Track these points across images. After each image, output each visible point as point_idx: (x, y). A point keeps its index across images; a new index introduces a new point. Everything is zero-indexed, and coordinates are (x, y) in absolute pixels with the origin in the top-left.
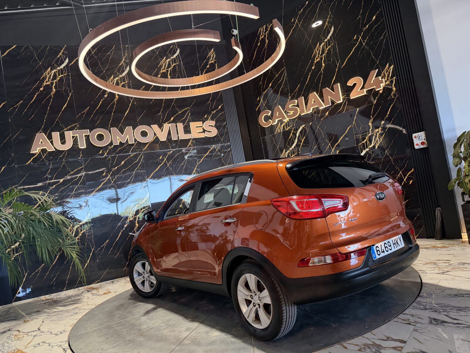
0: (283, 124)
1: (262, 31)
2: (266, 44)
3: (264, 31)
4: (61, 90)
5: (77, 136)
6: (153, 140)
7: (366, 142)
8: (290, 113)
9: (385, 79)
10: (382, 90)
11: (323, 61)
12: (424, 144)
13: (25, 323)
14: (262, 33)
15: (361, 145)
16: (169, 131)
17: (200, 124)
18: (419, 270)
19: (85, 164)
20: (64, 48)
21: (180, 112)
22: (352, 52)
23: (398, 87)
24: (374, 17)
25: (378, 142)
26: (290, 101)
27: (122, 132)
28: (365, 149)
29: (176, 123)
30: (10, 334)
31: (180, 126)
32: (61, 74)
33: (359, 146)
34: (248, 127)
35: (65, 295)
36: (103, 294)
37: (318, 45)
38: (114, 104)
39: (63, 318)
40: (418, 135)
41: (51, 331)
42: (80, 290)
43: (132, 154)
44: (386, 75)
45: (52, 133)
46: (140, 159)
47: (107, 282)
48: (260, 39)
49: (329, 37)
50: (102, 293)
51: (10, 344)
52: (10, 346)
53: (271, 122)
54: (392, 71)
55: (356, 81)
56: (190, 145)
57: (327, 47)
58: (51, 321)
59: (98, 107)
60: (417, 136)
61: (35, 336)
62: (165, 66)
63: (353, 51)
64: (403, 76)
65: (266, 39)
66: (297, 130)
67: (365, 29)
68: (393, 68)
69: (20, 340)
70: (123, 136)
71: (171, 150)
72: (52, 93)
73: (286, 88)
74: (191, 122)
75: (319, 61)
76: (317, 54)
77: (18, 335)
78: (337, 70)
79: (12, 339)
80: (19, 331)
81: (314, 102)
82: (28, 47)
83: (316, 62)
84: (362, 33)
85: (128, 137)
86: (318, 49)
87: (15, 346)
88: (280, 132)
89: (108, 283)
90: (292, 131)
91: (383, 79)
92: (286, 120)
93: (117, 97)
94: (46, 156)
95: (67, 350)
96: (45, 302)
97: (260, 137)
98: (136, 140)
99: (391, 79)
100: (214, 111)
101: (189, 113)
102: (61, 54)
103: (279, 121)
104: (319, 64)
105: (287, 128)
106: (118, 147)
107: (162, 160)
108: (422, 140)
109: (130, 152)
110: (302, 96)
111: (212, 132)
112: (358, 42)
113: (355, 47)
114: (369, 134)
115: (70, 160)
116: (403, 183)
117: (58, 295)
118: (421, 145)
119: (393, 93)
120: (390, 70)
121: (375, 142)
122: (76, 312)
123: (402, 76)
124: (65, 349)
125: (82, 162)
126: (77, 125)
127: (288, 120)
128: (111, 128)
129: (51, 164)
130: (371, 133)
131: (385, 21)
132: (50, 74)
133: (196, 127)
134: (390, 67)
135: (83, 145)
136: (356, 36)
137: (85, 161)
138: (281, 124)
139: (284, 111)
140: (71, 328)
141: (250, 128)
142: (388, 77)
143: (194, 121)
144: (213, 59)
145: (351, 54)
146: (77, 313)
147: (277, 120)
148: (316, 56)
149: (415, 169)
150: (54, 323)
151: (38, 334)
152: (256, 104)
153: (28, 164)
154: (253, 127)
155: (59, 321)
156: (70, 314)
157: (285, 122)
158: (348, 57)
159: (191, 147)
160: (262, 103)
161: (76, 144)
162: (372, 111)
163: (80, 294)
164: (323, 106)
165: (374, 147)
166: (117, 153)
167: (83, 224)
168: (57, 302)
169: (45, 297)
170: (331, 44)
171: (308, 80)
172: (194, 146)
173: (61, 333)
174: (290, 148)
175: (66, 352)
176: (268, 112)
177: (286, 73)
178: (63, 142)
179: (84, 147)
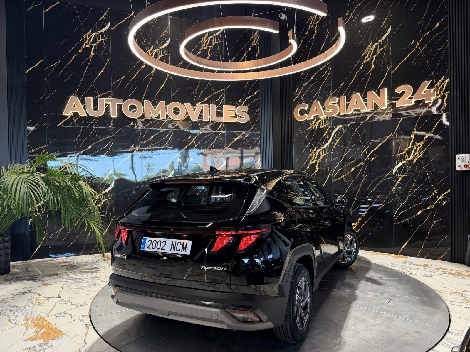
0: (319, 121)
1: (312, 20)
2: (315, 35)
3: (315, 21)
4: (99, 54)
5: (109, 104)
6: (184, 118)
7: (405, 154)
8: (329, 110)
9: (437, 92)
10: (432, 103)
11: (373, 62)
12: (467, 167)
13: (44, 286)
14: (312, 22)
15: (398, 157)
17: (233, 107)
18: (446, 300)
19: (114, 134)
20: (107, 11)
21: (215, 93)
22: (406, 58)
23: (450, 103)
24: (438, 25)
25: (417, 157)
26: (330, 97)
28: (402, 161)
29: (209, 104)
30: (31, 296)
31: (213, 107)
32: (102, 38)
34: (281, 119)
35: (81, 260)
38: (151, 75)
39: (82, 288)
40: (462, 157)
41: (72, 301)
42: (95, 257)
43: (162, 130)
44: (439, 88)
46: (169, 136)
48: (309, 28)
49: (383, 38)
51: (32, 309)
52: (32, 310)
53: (306, 116)
54: (447, 85)
55: (406, 88)
56: (220, 128)
57: (380, 49)
58: (71, 289)
59: (135, 77)
60: (460, 157)
61: (56, 303)
62: (206, 43)
63: (408, 57)
64: (458, 92)
65: (315, 29)
66: (333, 129)
67: (425, 35)
68: (448, 82)
69: (41, 305)
70: (155, 110)
71: (201, 130)
72: (90, 57)
73: (329, 83)
74: (224, 105)
75: (369, 61)
76: (367, 54)
77: (39, 299)
78: (386, 74)
79: (34, 302)
80: (39, 294)
81: (356, 103)
82: (71, 5)
83: (366, 62)
84: (422, 39)
85: (160, 111)
86: (370, 49)
87: (37, 311)
88: (315, 129)
90: (328, 130)
91: (435, 92)
92: (323, 117)
93: (154, 69)
94: (77, 120)
95: (89, 327)
96: (62, 264)
97: (292, 130)
98: (167, 116)
99: (443, 92)
100: (249, 96)
101: (223, 95)
102: (104, 17)
103: (315, 117)
104: (368, 64)
105: (322, 125)
106: (149, 120)
107: (191, 140)
108: (466, 162)
109: (161, 127)
110: (344, 95)
113: (410, 53)
114: (410, 146)
115: (100, 127)
116: (436, 202)
117: (75, 259)
118: (463, 167)
119: (444, 108)
120: (445, 83)
121: (414, 156)
122: (95, 282)
123: (456, 92)
124: (88, 325)
125: (112, 131)
126: (111, 93)
127: (326, 118)
128: (144, 101)
129: (82, 129)
130: (411, 146)
131: (449, 31)
132: (91, 36)
133: (229, 111)
134: (445, 80)
135: (114, 114)
136: (414, 41)
137: (115, 130)
138: (317, 120)
139: (323, 107)
140: (91, 301)
141: (283, 119)
142: (441, 90)
143: (227, 104)
144: (256, 42)
145: (405, 59)
146: (95, 284)
147: (313, 116)
148: (367, 56)
149: (451, 191)
150: (74, 292)
151: (59, 302)
152: (293, 95)
153: (59, 126)
154: (286, 119)
155: (78, 290)
156: (88, 284)
157: (322, 119)
158: (401, 63)
159: (221, 130)
160: (300, 95)
161: (108, 112)
162: (417, 123)
163: (96, 262)
164: (366, 110)
165: (412, 160)
166: (147, 127)
167: (106, 193)
168: (74, 267)
169: (61, 259)
170: (385, 46)
171: (354, 79)
172: (224, 130)
173: (81, 305)
174: (322, 146)
175: (88, 329)
176: (305, 106)
177: (331, 69)
178: (96, 109)
179: (116, 116)
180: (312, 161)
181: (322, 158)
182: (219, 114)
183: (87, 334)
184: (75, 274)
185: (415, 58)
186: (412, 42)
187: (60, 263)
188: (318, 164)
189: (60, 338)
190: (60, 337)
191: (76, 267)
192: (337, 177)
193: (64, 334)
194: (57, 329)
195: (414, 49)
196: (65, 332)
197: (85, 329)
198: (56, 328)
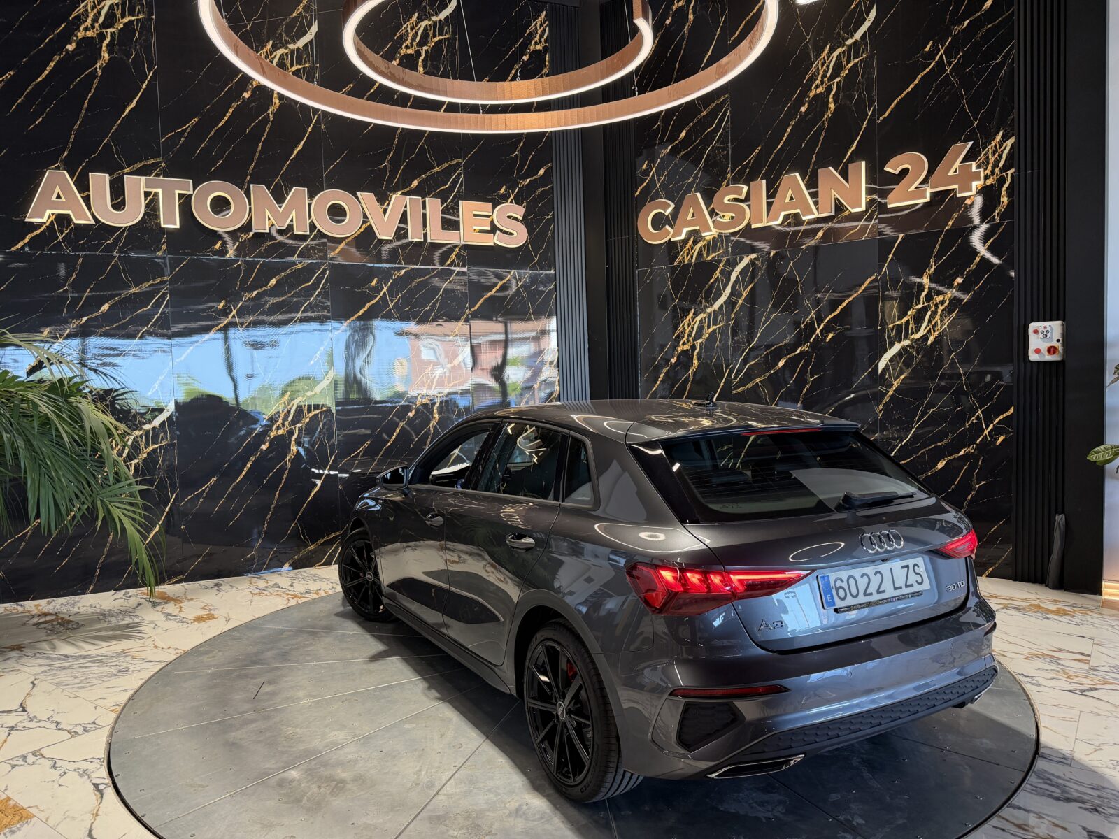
0: (701, 244)
2: (688, 25)
4: (125, 58)
5: (156, 194)
6: (359, 233)
7: (907, 322)
8: (724, 216)
9: (985, 169)
10: (973, 198)
11: (831, 96)
12: (1054, 353)
15: (892, 330)
16: (405, 213)
17: (485, 208)
18: (1020, 674)
19: (171, 272)
21: (437, 169)
22: (912, 86)
23: (1015, 197)
24: (989, 3)
25: (936, 329)
26: (728, 185)
27: (279, 198)
28: (900, 341)
29: (424, 196)
31: (434, 205)
32: (129, 15)
33: (888, 331)
34: (607, 238)
35: (91, 606)
36: (195, 621)
37: (826, 51)
38: (266, 119)
39: (88, 681)
40: (1045, 327)
41: (59, 721)
42: (130, 597)
43: (299, 263)
44: (992, 161)
45: (90, 174)
46: (319, 280)
47: (203, 582)
48: (674, 8)
49: (858, 36)
50: (192, 617)
53: (669, 232)
54: (1009, 153)
55: (910, 162)
56: (454, 260)
57: (848, 62)
58: (56, 684)
59: (224, 121)
60: (1041, 329)
61: (12, 728)
62: (413, 39)
63: (916, 82)
64: (1035, 171)
65: (690, 11)
66: (732, 264)
67: (958, 28)
68: (1012, 145)
70: (281, 210)
71: (403, 266)
72: (98, 65)
73: (724, 149)
74: (462, 199)
75: (821, 93)
76: (819, 74)
78: (864, 126)
81: (792, 198)
83: (814, 96)
84: (950, 39)
85: (293, 214)
86: (825, 63)
88: (690, 264)
89: (207, 588)
90: (721, 265)
91: (982, 170)
92: (710, 234)
93: (276, 101)
94: (67, 234)
95: (104, 791)
96: (35, 620)
97: (635, 268)
98: (313, 226)
99: (1001, 171)
100: (524, 179)
101: (460, 174)
103: (690, 233)
104: (821, 100)
105: (708, 255)
106: (264, 237)
107: (377, 290)
108: (1053, 341)
109: (296, 255)
110: (762, 179)
111: (513, 234)
112: (934, 63)
113: (922, 74)
114: (919, 304)
115: (133, 255)
116: (980, 439)
117: (73, 605)
118: (1046, 354)
119: (1001, 210)
120: (1005, 149)
121: (930, 327)
122: (124, 665)
123: (1032, 170)
124: (101, 787)
125: (166, 266)
126: (160, 162)
127: (716, 236)
128: (252, 185)
129: (81, 259)
130: (924, 303)
131: (1015, 17)
132: (98, 7)
133: (475, 215)
134: (1005, 142)
135: (170, 221)
136: (931, 43)
137: (174, 263)
138: (695, 243)
139: (710, 209)
140: (114, 716)
141: (613, 239)
142: (995, 165)
143: (470, 197)
144: (540, 40)
145: (909, 89)
146: (126, 670)
147: (685, 230)
148: (817, 79)
149: (1017, 410)
150: (65, 693)
151: (22, 725)
152: (636, 177)
153: (17, 249)
154: (620, 238)
155: (78, 687)
156: (107, 669)
157: (708, 238)
158: (900, 97)
159: (455, 266)
160: (652, 179)
161: (153, 215)
162: (937, 247)
163: (131, 610)
164: (813, 214)
165: (925, 338)
166: (260, 255)
167: (154, 428)
168: (70, 626)
169: (36, 606)
170: (862, 56)
171: (784, 138)
172: (464, 266)
173: (85, 730)
174: (708, 307)
175: (102, 797)
176: (666, 206)
177: (730, 113)
178: (119, 204)
179: (176, 224)
180: (684, 344)
181: (707, 335)
182: (451, 224)
183: (99, 813)
184: (73, 644)
185: (934, 85)
186: (927, 45)
187: (33, 616)
188: (697, 351)
189: (19, 829)
190: (18, 826)
191: (74, 626)
192: (742, 383)
193: (30, 816)
194: (12, 803)
195: (932, 63)
196: (33, 811)
197: (92, 797)
198: (9, 799)
